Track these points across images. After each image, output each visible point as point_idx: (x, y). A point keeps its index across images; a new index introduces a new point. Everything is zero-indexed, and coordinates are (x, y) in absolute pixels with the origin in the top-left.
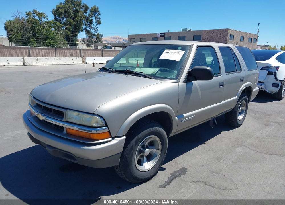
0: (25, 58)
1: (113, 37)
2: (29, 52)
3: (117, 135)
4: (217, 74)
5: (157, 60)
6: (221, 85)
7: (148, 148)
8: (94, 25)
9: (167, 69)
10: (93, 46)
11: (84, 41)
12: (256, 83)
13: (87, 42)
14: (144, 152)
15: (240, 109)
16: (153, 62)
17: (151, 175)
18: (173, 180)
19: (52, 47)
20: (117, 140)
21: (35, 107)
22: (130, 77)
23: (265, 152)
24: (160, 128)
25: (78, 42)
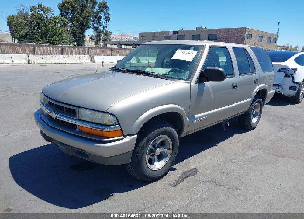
0: (30, 56)
1: (123, 34)
2: (34, 50)
3: (129, 133)
4: (230, 75)
5: (169, 60)
6: (234, 87)
7: (159, 147)
8: (102, 21)
9: (179, 69)
10: (101, 44)
11: (91, 38)
12: (271, 85)
13: (95, 40)
14: (155, 152)
15: (254, 111)
16: (165, 61)
17: (162, 174)
18: (183, 179)
19: (58, 44)
20: (129, 138)
21: (47, 105)
22: (141, 76)
23: (277, 155)
24: (171, 128)
25: (86, 39)
